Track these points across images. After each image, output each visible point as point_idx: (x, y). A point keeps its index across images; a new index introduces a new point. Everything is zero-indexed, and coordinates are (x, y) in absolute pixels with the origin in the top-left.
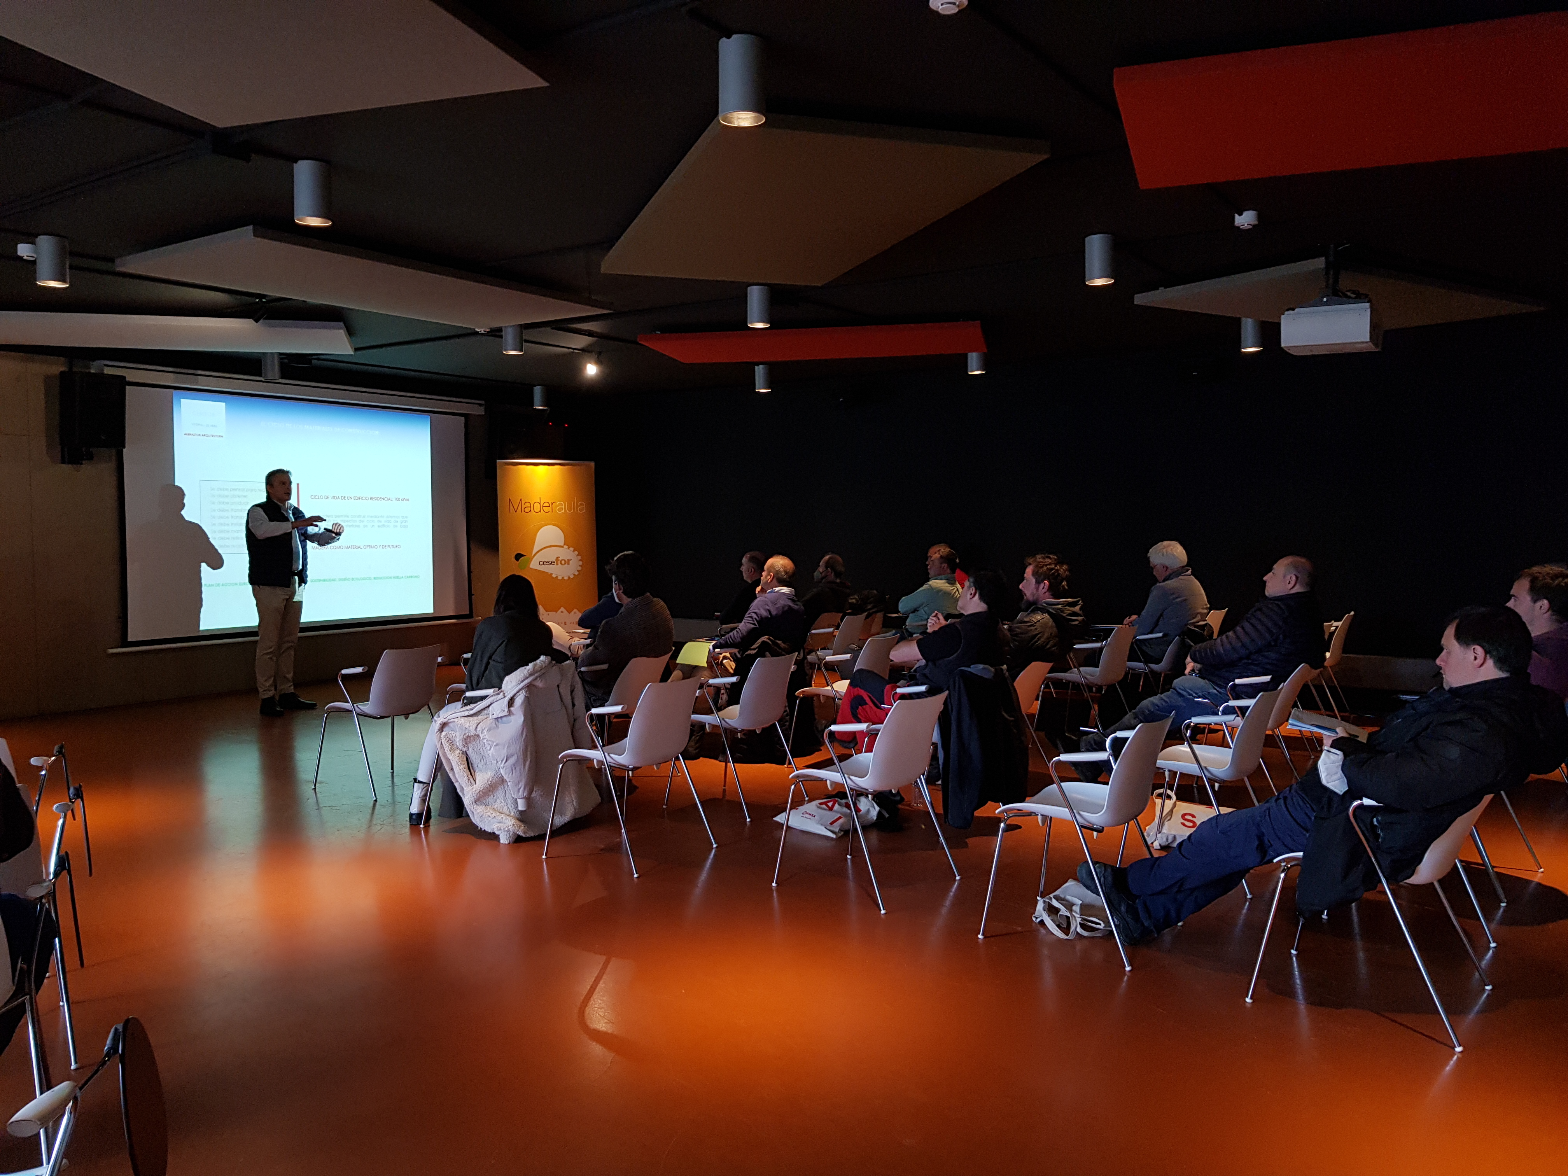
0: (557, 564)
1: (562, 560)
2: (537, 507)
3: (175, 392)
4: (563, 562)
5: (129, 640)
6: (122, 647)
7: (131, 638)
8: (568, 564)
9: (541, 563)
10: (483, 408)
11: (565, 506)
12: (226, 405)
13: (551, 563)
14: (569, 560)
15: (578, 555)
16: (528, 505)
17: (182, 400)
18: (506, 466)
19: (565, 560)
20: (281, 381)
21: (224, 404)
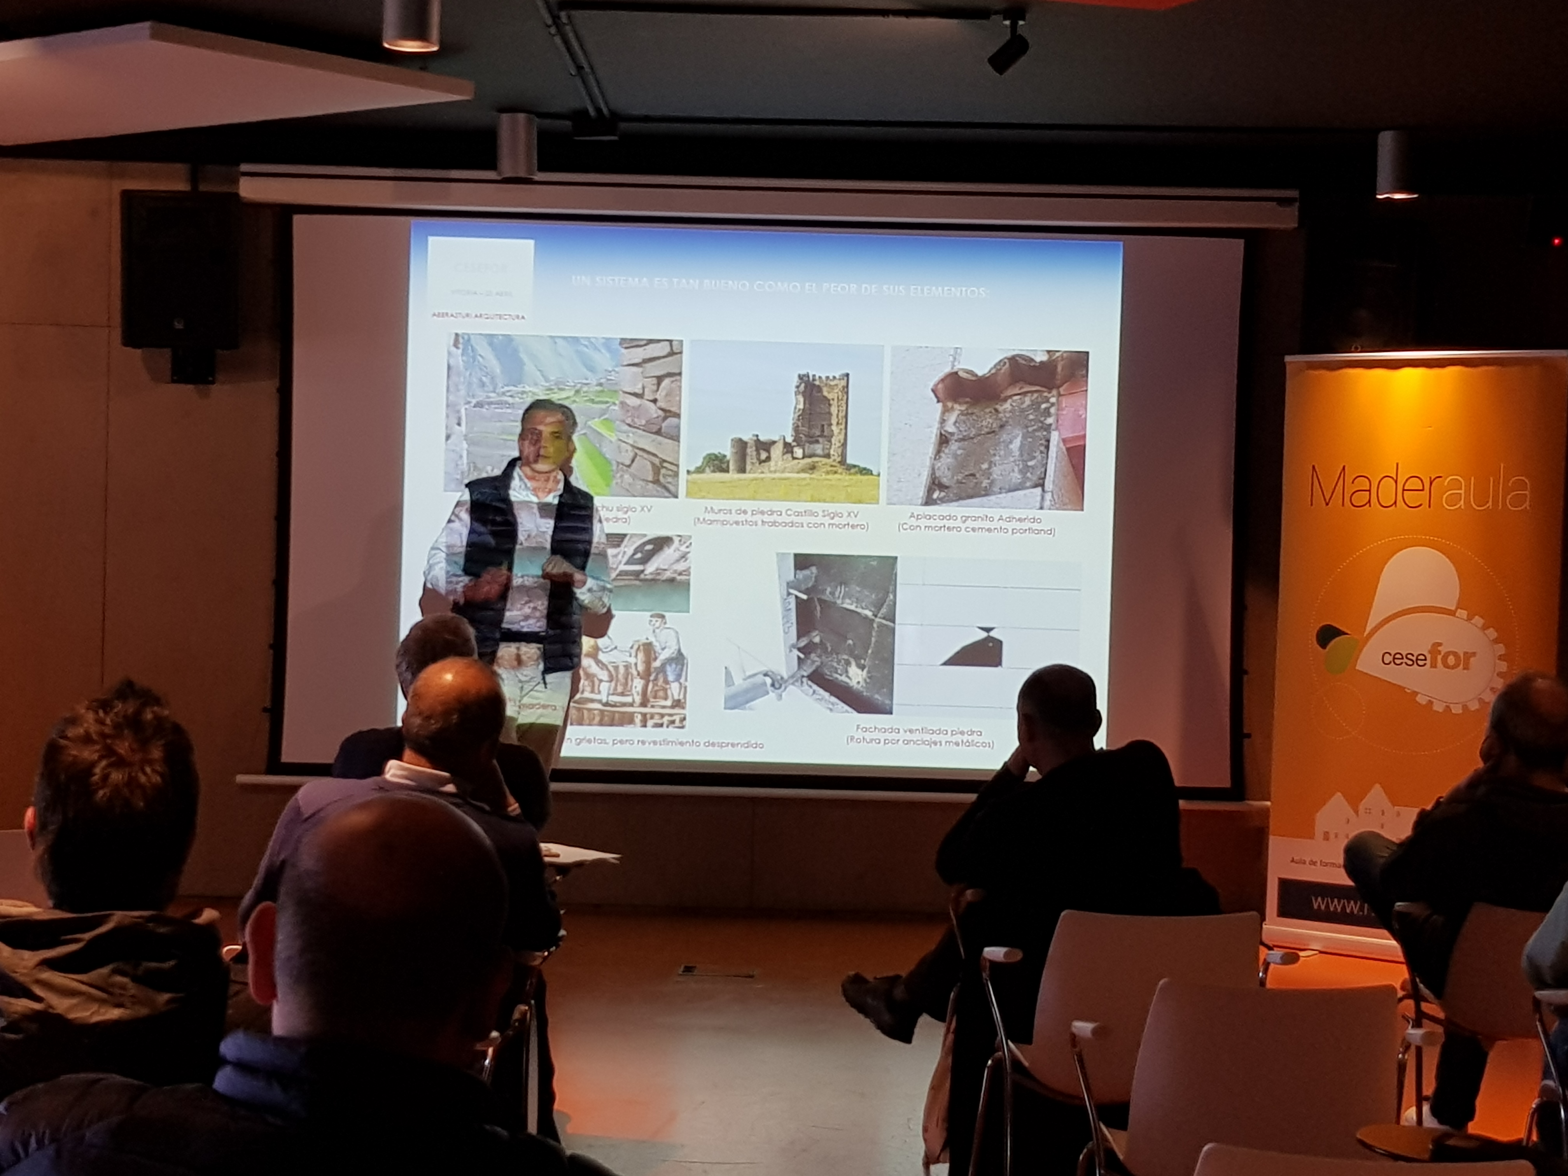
0: (1434, 665)
1: (1448, 654)
2: (1387, 493)
3: (413, 220)
4: (1451, 660)
5: (285, 759)
6: (270, 771)
7: (287, 757)
8: (1466, 668)
9: (1388, 658)
10: (1293, 211)
11: (1467, 491)
12: (536, 245)
13: (1416, 660)
14: (1468, 656)
15: (1496, 641)
16: (1364, 484)
17: (431, 239)
18: (1311, 372)
19: (1455, 654)
20: (539, 176)
21: (531, 242)
